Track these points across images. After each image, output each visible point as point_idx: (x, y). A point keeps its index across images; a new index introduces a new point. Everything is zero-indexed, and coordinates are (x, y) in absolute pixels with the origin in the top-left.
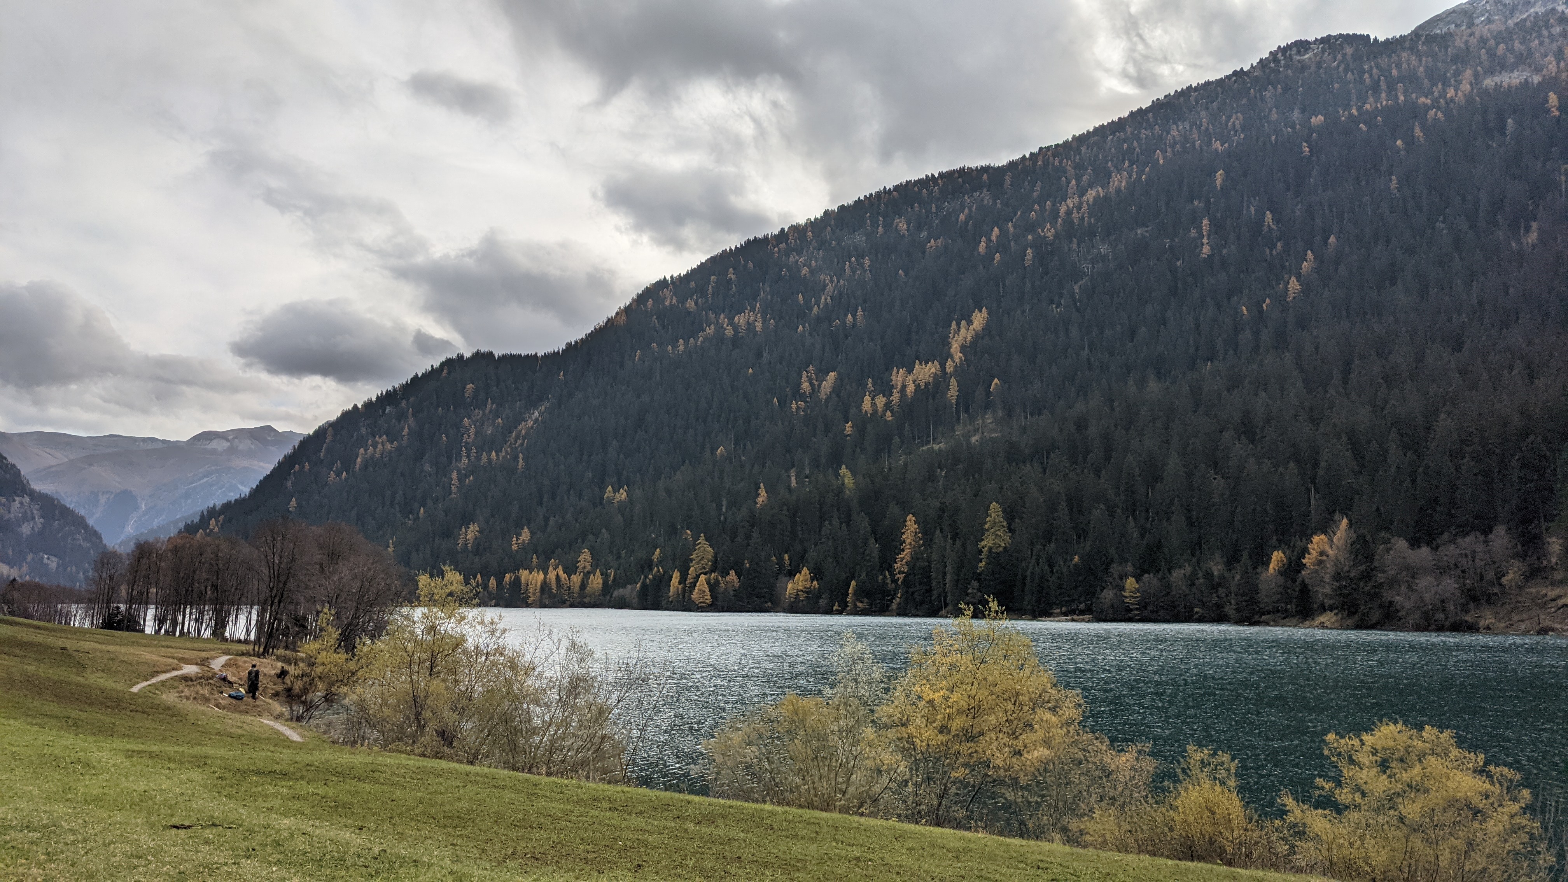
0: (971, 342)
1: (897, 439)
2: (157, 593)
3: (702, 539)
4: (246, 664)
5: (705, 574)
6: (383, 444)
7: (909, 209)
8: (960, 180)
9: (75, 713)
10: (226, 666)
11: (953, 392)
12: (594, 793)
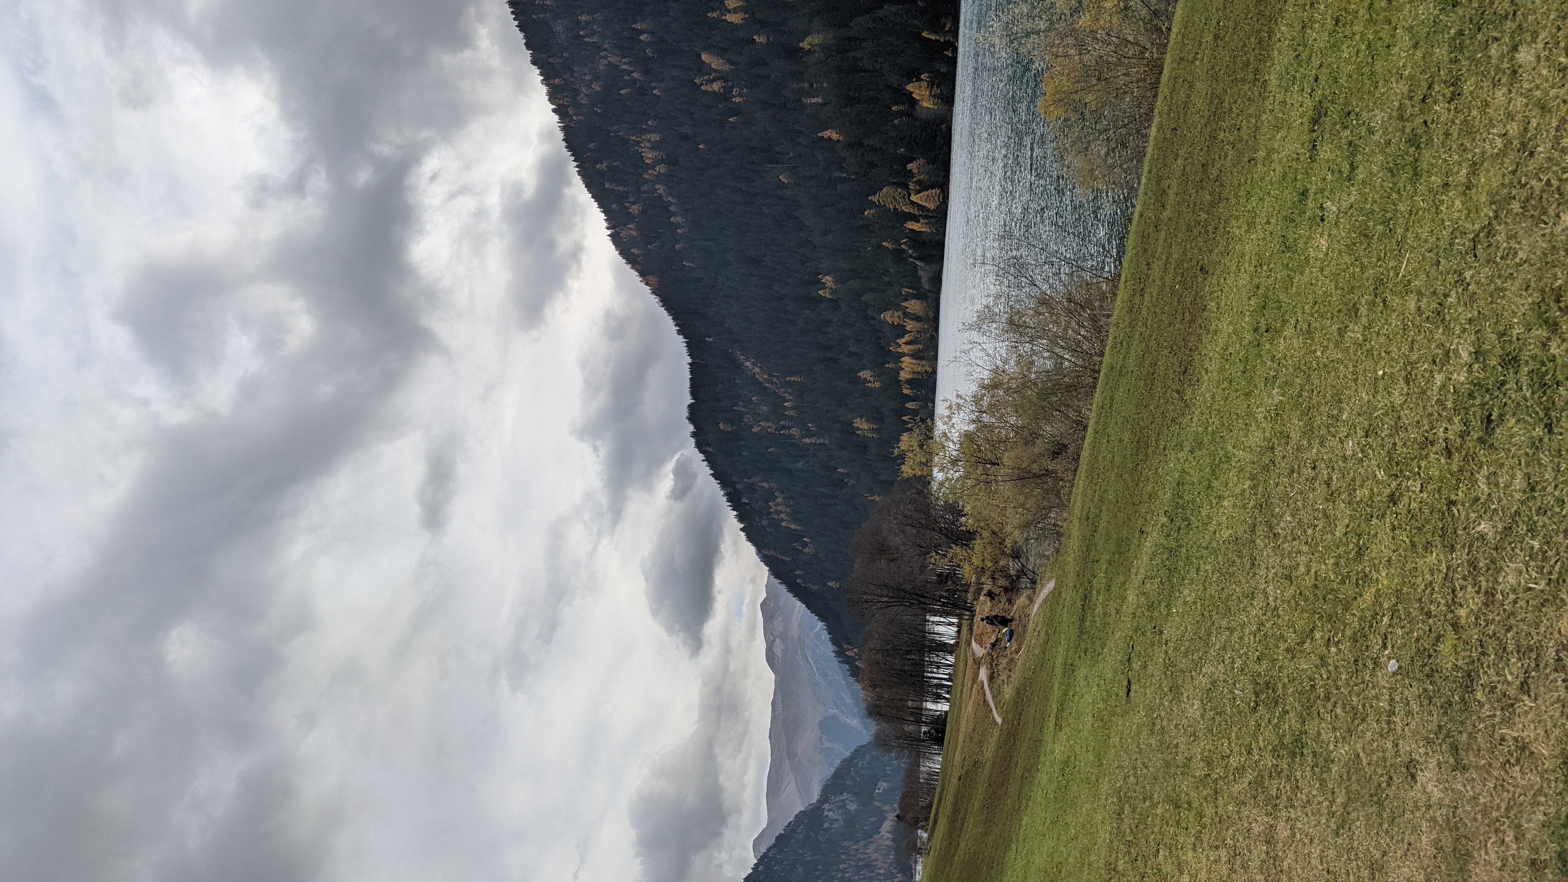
2: (912, 700)
3: (874, 198)
4: (979, 626)
5: (910, 195)
6: (778, 505)
9: (1019, 771)
10: (981, 643)
12: (1124, 311)
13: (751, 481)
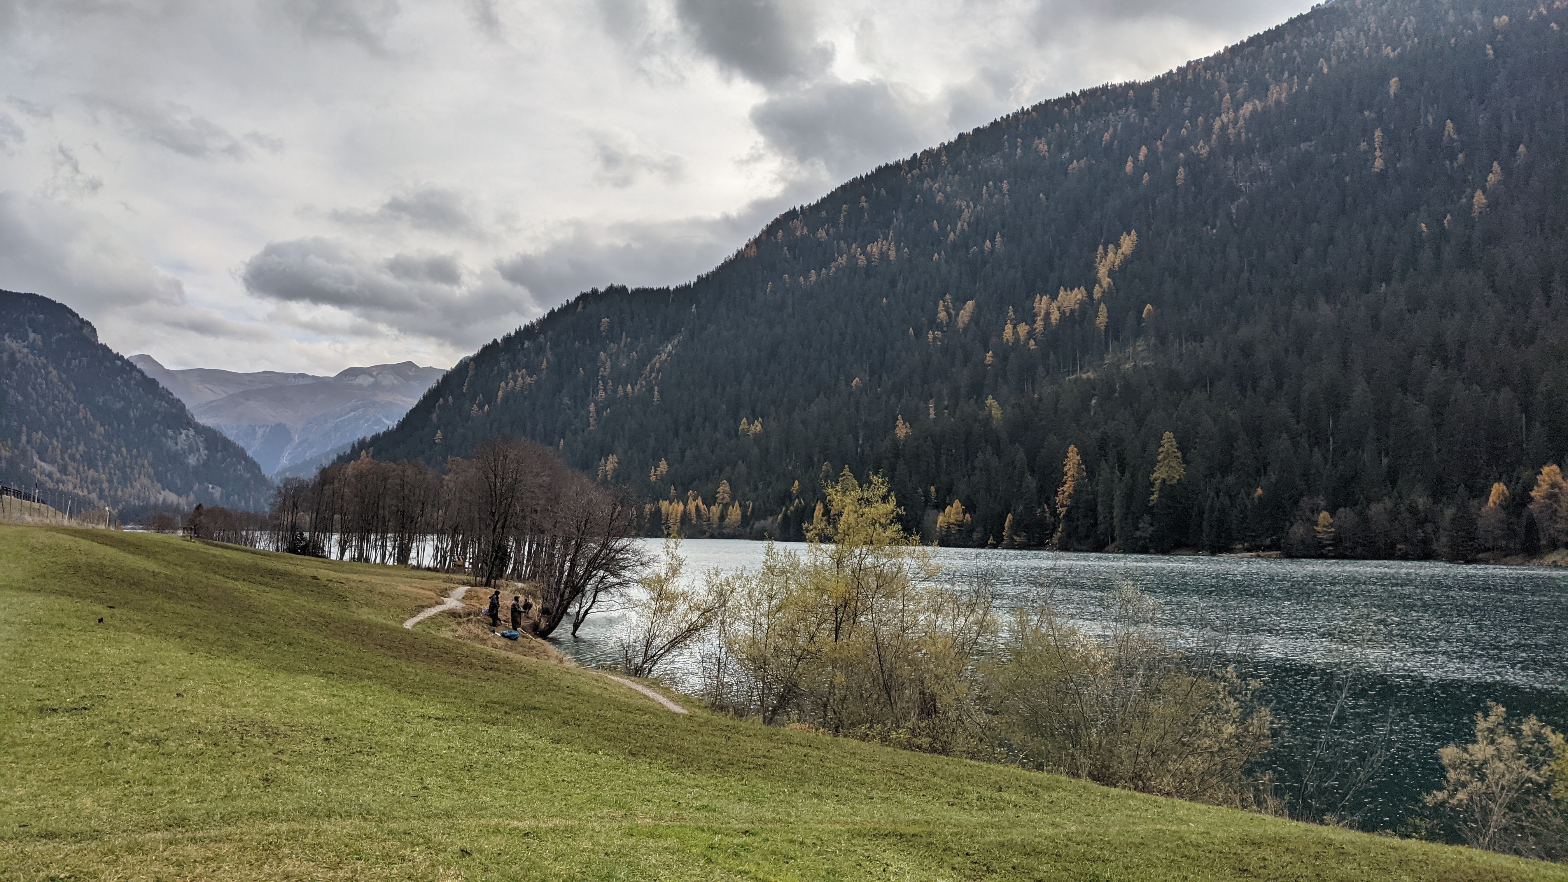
0: (1119, 267)
1: (1041, 368)
2: (342, 520)
3: (846, 471)
6: (523, 378)
7: (1049, 130)
8: (1104, 97)
11: (1102, 319)
13: (548, 351)
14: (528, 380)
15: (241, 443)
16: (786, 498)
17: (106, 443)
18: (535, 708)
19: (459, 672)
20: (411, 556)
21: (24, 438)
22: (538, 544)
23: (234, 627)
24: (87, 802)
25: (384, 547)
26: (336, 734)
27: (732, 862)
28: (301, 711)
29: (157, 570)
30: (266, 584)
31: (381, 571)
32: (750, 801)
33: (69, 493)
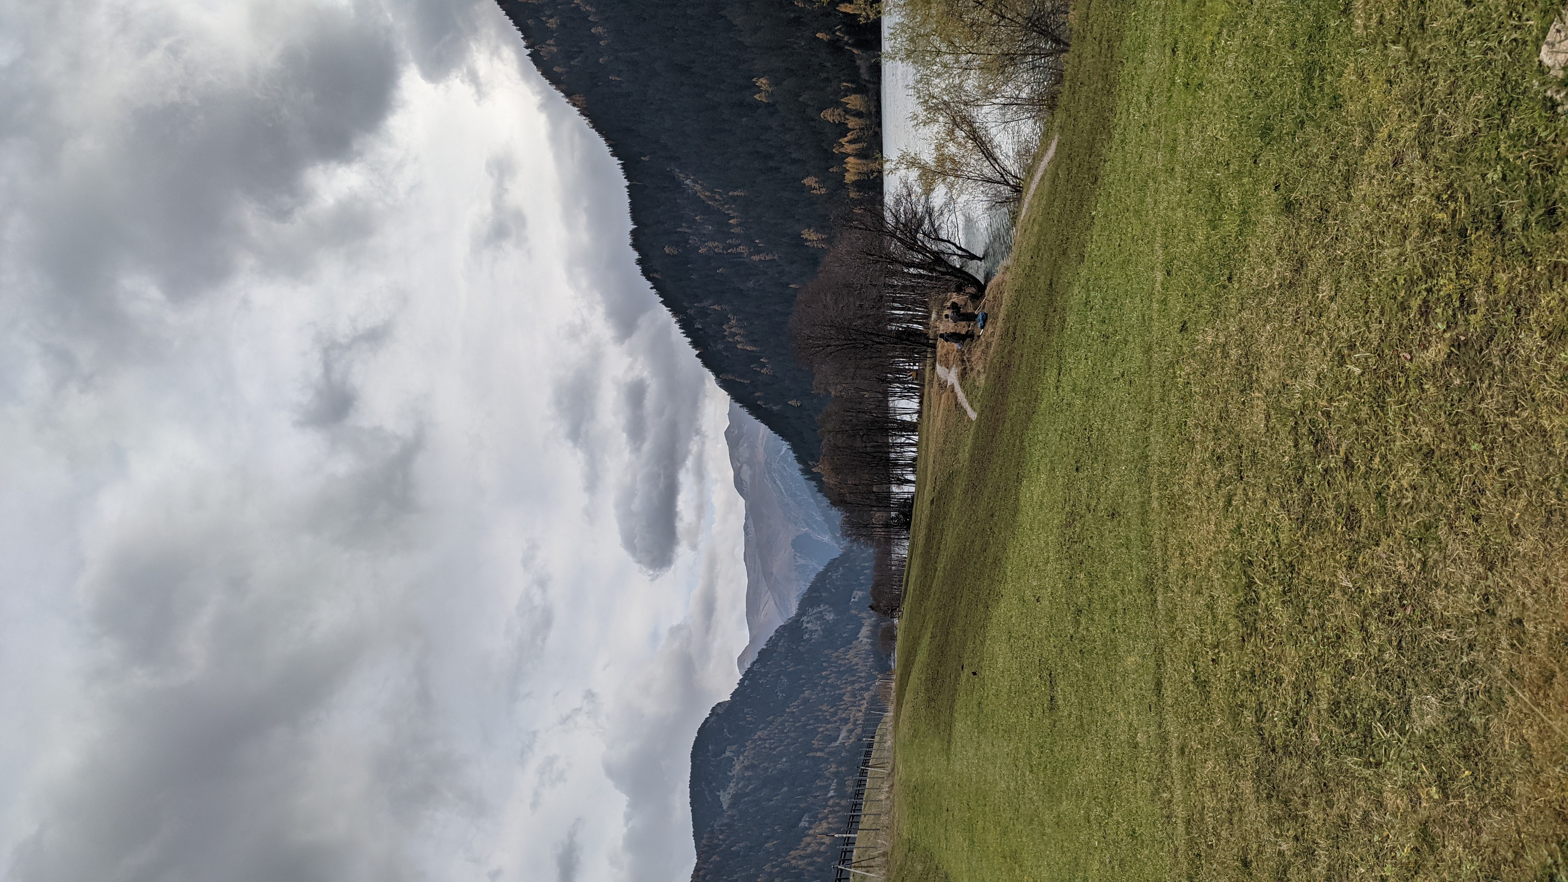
2: (878, 484)
6: (732, 327)
13: (702, 305)
14: (733, 322)
15: (812, 577)
16: (835, 46)
17: (819, 688)
18: (1051, 284)
19: (1017, 362)
20: (909, 420)
21: (819, 754)
22: (894, 301)
23: (978, 566)
24: (1131, 661)
25: (902, 445)
26: (1073, 462)
27: (1202, 61)
28: (1052, 495)
29: (929, 635)
30: (940, 543)
31: (924, 445)
32: (1144, 51)
33: (866, 714)
